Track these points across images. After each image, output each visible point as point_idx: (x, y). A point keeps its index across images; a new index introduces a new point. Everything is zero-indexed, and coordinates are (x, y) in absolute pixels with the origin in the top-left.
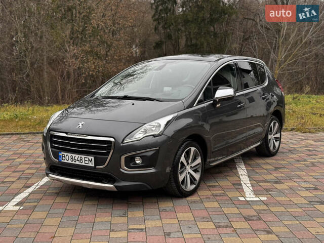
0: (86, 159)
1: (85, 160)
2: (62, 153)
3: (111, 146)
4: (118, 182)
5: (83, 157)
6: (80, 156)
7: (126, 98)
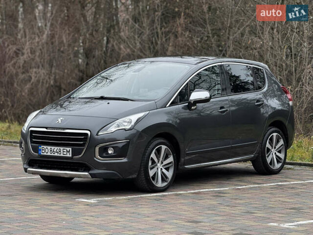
0: (64, 150)
1: (63, 152)
2: (42, 146)
3: (87, 138)
4: (93, 170)
5: (62, 148)
6: (59, 148)
7: (102, 98)
